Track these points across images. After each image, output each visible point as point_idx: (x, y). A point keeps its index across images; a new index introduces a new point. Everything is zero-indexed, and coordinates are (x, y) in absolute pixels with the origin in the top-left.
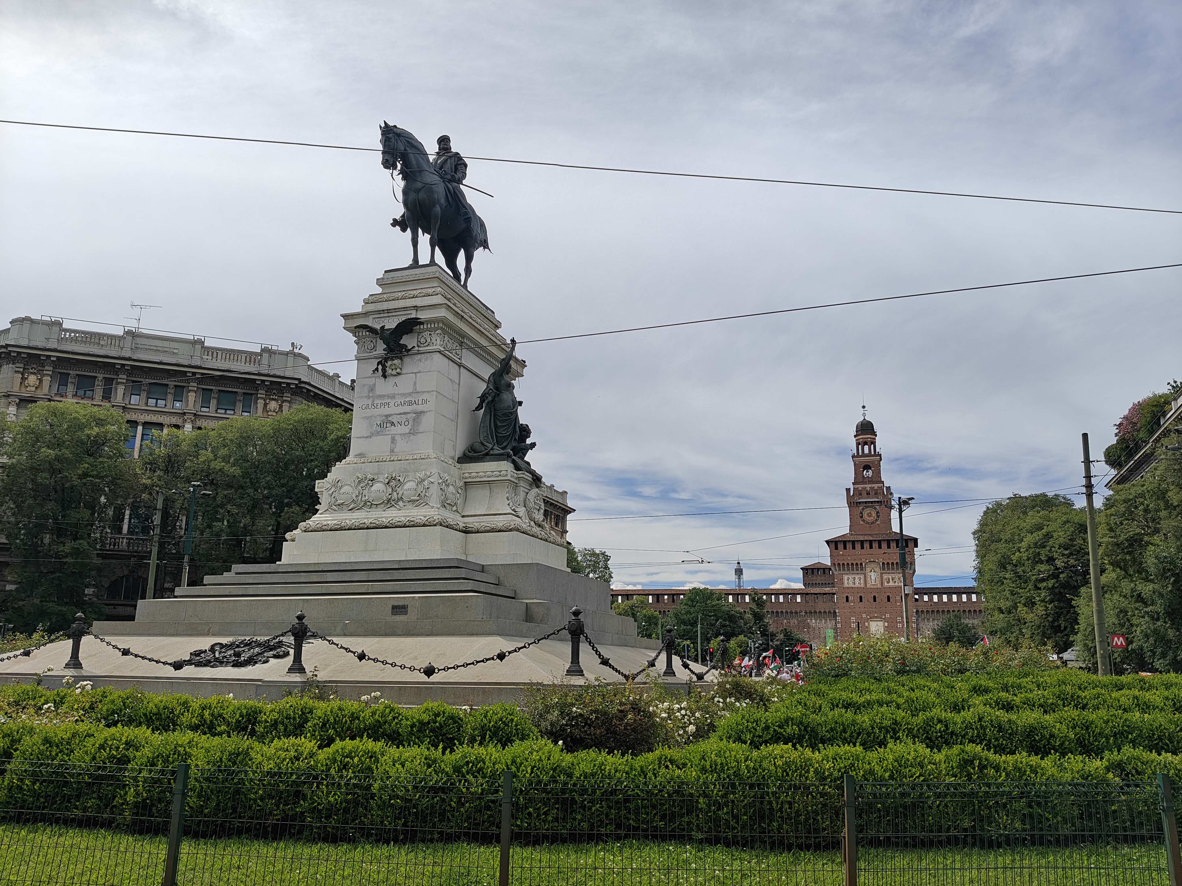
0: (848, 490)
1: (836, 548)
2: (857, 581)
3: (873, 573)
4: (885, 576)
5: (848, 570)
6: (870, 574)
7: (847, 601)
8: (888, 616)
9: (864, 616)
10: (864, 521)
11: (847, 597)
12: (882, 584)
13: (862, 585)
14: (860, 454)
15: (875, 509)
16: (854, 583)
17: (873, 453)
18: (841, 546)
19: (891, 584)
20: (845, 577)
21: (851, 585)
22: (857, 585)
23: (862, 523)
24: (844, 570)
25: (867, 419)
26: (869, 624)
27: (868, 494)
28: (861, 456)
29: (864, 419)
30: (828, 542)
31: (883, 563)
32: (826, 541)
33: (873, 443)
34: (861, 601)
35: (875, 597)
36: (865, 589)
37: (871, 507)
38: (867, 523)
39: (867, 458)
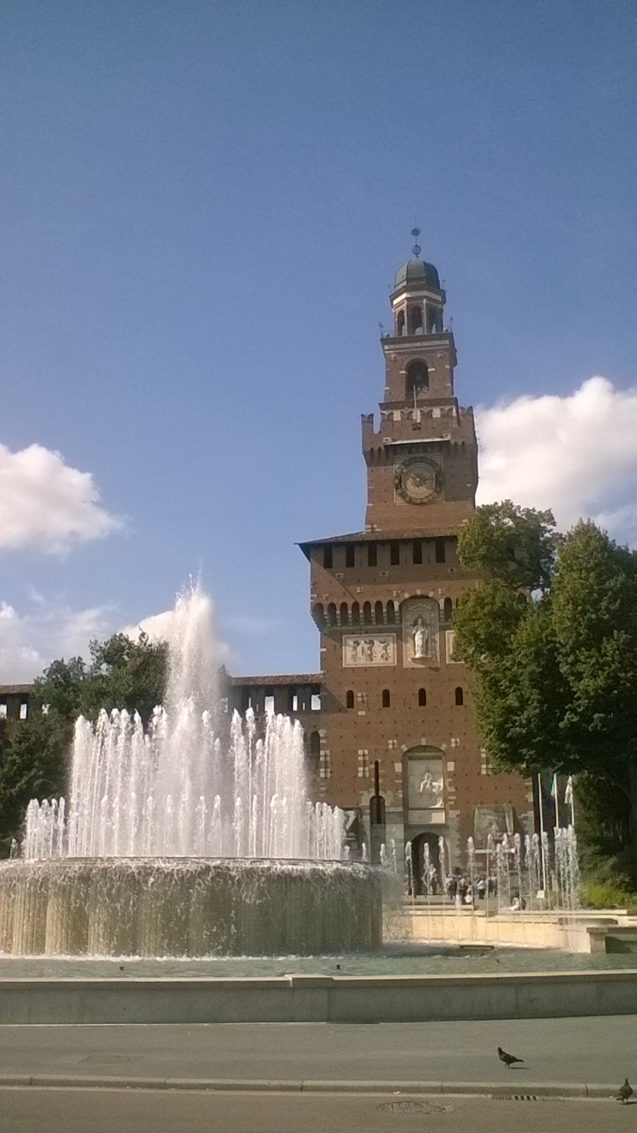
0: (368, 420)
5: (356, 621)
7: (351, 703)
8: (455, 743)
9: (393, 745)
10: (403, 495)
11: (351, 697)
14: (405, 336)
15: (433, 464)
16: (371, 657)
17: (435, 334)
18: (340, 558)
23: (398, 501)
24: (345, 621)
27: (417, 428)
28: (406, 342)
29: (418, 260)
30: (307, 548)
31: (448, 601)
32: (301, 545)
33: (437, 312)
34: (386, 703)
35: (422, 693)
36: (398, 671)
37: (422, 460)
38: (411, 502)
39: (418, 344)
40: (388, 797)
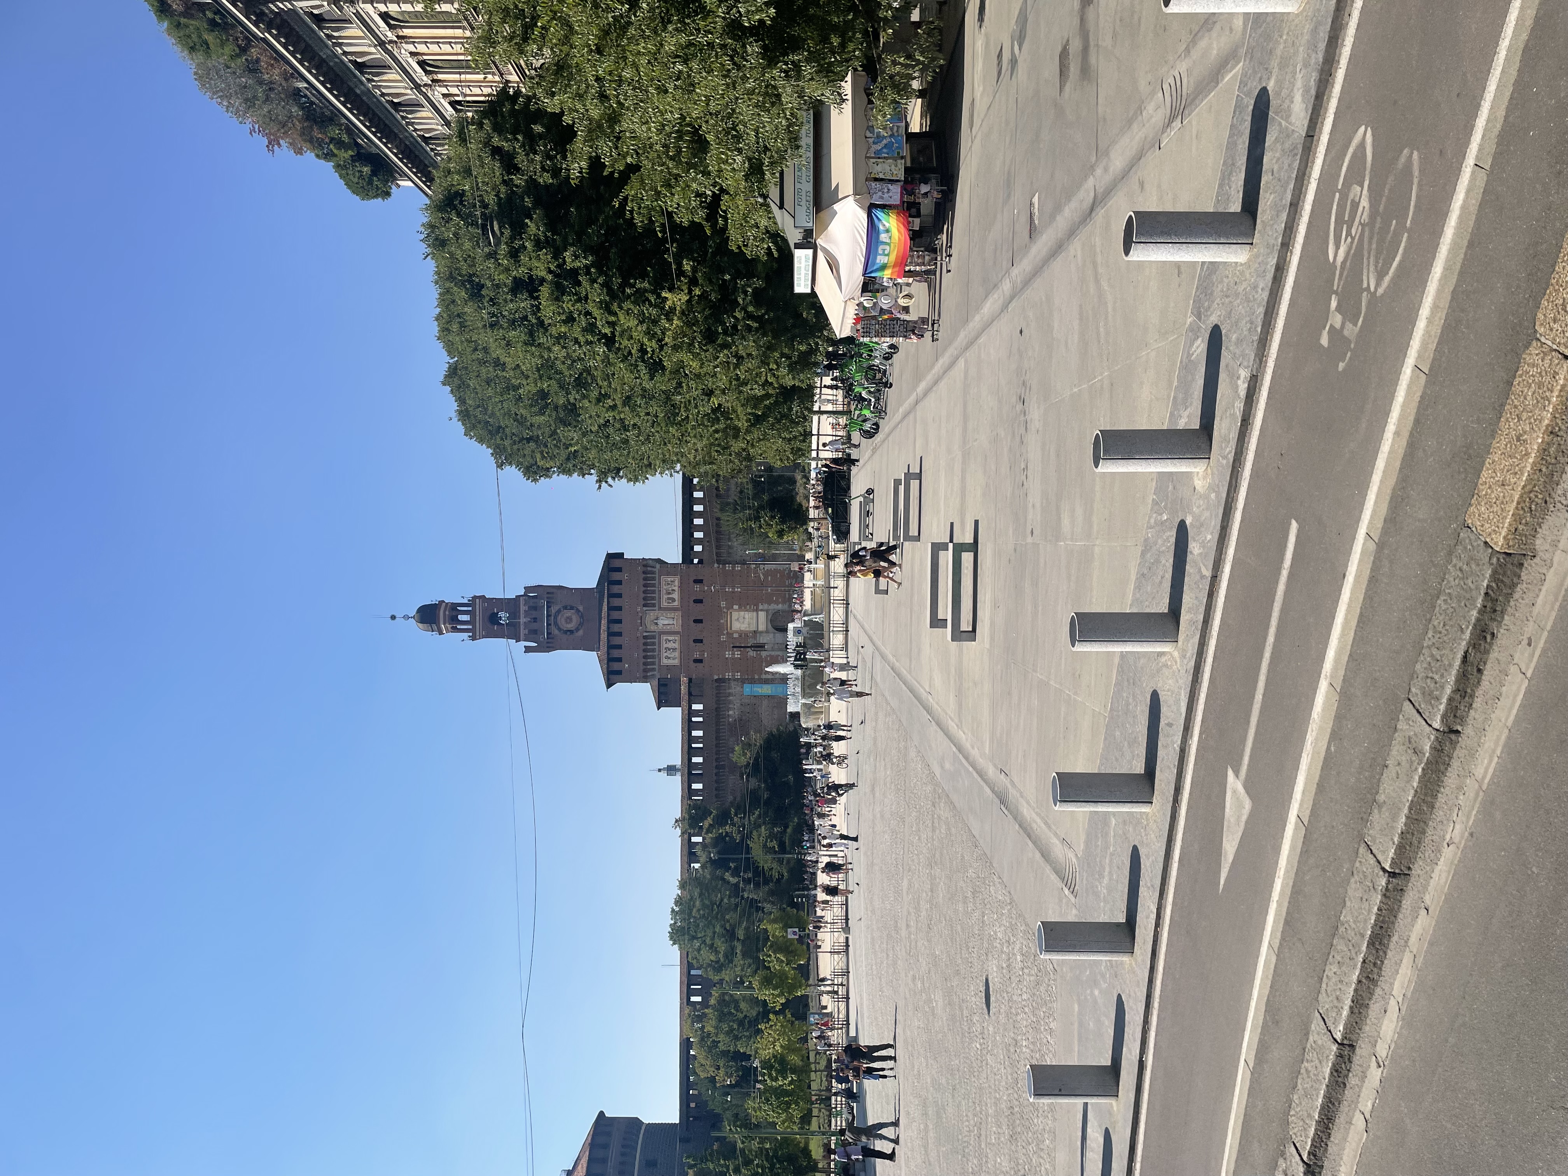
0: (528, 650)
1: (619, 673)
2: (670, 645)
3: (661, 622)
4: (664, 604)
5: (654, 657)
6: (660, 625)
7: (700, 661)
8: (723, 604)
9: (723, 638)
10: (577, 629)
11: (695, 661)
12: (675, 609)
13: (677, 638)
14: (470, 627)
15: (559, 611)
16: (674, 649)
17: (470, 609)
18: (616, 666)
19: (676, 596)
20: (665, 662)
21: (677, 654)
22: (676, 645)
23: (581, 633)
24: (653, 663)
25: (413, 612)
26: (736, 632)
27: (535, 620)
28: (474, 626)
29: (414, 617)
30: (609, 685)
31: (644, 605)
32: (608, 688)
33: (454, 607)
34: (701, 641)
35: (696, 621)
36: (683, 634)
37: (556, 617)
38: (581, 624)
39: (478, 618)
40: (751, 642)
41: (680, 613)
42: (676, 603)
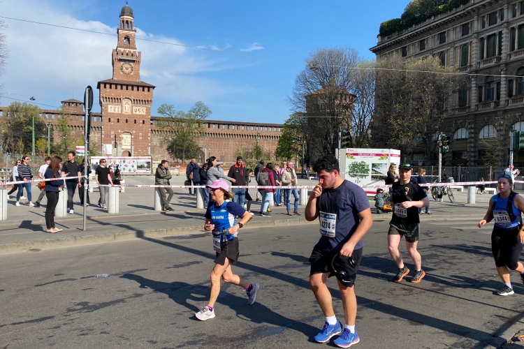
1: (105, 87)
2: (116, 109)
4: (134, 108)
5: (111, 102)
7: (110, 121)
8: (134, 132)
9: (120, 131)
11: (110, 119)
12: (132, 112)
13: (120, 112)
17: (130, 29)
18: (108, 87)
19: (138, 113)
20: (109, 106)
21: (113, 111)
22: (116, 112)
23: (121, 73)
26: (122, 136)
27: (127, 55)
28: (123, 30)
29: (127, 6)
31: (134, 100)
34: (118, 122)
35: (127, 120)
36: (121, 115)
37: (128, 63)
38: (125, 73)
40: (118, 142)
41: (130, 113)
42: (134, 112)
